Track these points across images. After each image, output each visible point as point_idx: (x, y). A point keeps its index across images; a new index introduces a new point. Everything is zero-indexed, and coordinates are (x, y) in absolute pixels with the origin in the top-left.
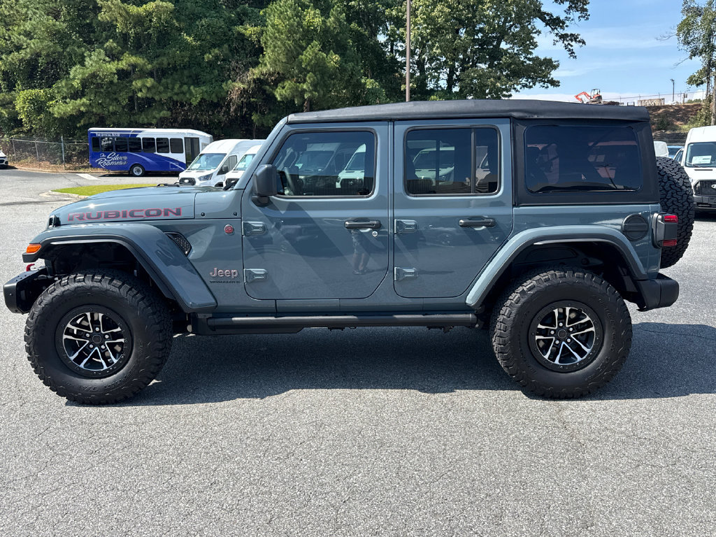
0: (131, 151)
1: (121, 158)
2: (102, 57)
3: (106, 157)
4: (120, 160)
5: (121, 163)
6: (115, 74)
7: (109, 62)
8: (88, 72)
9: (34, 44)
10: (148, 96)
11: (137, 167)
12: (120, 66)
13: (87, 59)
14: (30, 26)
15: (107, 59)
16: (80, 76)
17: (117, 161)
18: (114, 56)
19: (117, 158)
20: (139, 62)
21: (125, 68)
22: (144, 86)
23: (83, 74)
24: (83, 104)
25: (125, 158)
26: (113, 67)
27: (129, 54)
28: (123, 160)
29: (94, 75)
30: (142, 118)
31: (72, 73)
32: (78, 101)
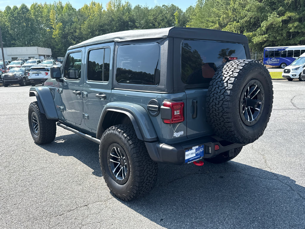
0: (282, 57)
1: (277, 60)
2: (276, 15)
3: (270, 60)
4: (276, 61)
5: (276, 62)
6: (281, 22)
7: (278, 17)
8: (269, 23)
9: (249, 14)
10: (295, 30)
11: (284, 64)
12: (284, 18)
13: (269, 17)
14: (249, 7)
15: (278, 16)
16: (265, 26)
17: (275, 62)
18: (281, 14)
19: (275, 60)
20: (292, 15)
21: (286, 19)
22: (293, 26)
23: (267, 24)
24: (265, 37)
25: (279, 60)
26: (280, 19)
27: (288, 12)
28: (278, 61)
29: (272, 24)
30: (292, 42)
31: (262, 25)
32: (263, 36)
